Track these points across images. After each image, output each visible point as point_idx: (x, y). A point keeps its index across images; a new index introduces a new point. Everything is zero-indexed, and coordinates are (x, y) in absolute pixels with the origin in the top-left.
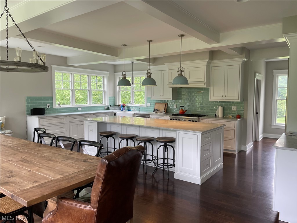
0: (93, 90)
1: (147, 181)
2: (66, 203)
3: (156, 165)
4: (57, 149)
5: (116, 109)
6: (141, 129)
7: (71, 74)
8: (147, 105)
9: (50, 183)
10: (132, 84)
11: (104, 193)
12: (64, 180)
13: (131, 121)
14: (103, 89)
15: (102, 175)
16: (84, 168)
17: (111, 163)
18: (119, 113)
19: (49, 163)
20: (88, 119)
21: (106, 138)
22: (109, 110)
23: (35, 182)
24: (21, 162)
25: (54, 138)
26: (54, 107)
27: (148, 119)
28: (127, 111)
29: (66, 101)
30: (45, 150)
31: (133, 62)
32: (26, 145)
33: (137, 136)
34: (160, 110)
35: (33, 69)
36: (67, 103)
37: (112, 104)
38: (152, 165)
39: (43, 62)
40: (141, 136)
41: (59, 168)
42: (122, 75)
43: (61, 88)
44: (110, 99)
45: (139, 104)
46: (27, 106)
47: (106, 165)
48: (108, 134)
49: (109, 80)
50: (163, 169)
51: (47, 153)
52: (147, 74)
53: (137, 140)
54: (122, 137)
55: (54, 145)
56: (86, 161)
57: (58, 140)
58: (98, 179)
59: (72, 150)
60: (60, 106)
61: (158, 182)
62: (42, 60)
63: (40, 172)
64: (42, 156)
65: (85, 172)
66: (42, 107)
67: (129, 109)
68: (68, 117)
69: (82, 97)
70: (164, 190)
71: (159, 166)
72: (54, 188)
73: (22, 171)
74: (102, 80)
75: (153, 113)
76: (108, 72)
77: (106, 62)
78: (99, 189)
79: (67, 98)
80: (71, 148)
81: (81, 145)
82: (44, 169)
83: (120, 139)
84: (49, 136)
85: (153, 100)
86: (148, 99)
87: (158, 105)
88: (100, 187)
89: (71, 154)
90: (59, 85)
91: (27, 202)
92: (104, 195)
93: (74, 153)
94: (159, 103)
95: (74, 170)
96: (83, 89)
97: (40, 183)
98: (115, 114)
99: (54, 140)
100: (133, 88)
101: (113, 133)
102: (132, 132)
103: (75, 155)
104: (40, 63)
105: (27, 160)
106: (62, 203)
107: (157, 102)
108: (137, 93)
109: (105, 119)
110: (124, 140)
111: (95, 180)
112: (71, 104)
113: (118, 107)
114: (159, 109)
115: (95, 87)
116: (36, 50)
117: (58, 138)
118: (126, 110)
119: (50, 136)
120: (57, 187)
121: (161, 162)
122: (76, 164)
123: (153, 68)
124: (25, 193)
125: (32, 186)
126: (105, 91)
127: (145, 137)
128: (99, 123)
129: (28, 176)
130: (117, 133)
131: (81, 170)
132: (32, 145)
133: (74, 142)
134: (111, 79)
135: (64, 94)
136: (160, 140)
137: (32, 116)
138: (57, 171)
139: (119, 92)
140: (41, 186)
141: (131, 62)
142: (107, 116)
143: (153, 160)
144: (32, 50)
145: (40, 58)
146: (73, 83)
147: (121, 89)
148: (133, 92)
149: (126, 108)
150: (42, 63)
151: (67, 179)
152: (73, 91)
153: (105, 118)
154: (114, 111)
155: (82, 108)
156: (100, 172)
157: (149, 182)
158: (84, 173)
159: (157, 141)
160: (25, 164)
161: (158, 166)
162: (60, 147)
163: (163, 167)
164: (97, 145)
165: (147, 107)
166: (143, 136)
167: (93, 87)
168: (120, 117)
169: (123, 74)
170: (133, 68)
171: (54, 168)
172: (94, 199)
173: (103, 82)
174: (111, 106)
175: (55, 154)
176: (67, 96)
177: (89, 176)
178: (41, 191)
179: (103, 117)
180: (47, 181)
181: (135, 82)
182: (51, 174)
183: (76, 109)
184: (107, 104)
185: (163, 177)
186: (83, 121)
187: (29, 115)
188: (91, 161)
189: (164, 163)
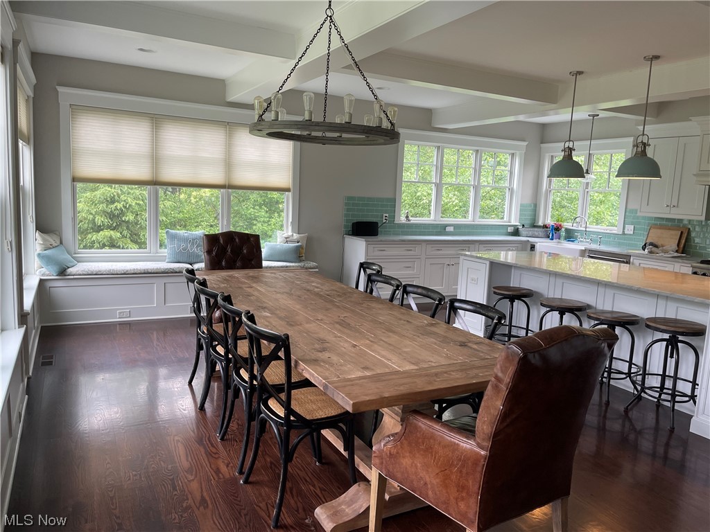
0: (485, 186)
1: (608, 424)
2: (423, 424)
3: (639, 388)
4: (404, 310)
5: (537, 234)
6: (601, 290)
7: (439, 147)
8: (624, 228)
9: (394, 377)
10: (587, 172)
11: (508, 421)
12: (420, 376)
13: (573, 266)
14: (507, 184)
15: (507, 378)
16: (461, 360)
17: (530, 356)
18: (543, 245)
19: (389, 337)
20: (467, 253)
21: (507, 302)
22: (519, 236)
23: (366, 368)
24: (337, 326)
25: (398, 287)
26: (396, 222)
27: (625, 267)
28: (565, 242)
29: (419, 210)
30: (380, 309)
31: (594, 116)
32: (345, 294)
33: (589, 307)
34: (663, 246)
35: (370, 138)
36: (422, 215)
37: (527, 222)
38: (626, 385)
39: (391, 122)
40: (600, 307)
41: (408, 350)
42: (564, 150)
43: (414, 180)
44: (523, 208)
45: (599, 227)
46: (346, 215)
47: (517, 360)
48: (515, 293)
49: (525, 163)
50: (658, 400)
51: (385, 315)
52: (636, 145)
53: (589, 317)
54: (550, 304)
55: (396, 302)
56: (466, 345)
57: (405, 292)
58: (496, 387)
59: (433, 316)
60: (409, 221)
61: (639, 433)
62: (389, 120)
63: (373, 351)
64: (376, 320)
65: (464, 368)
66: (374, 220)
67: (570, 236)
68: (424, 245)
69: (457, 201)
70: (654, 455)
71: (647, 391)
72: (402, 388)
73: (342, 344)
74: (508, 161)
75: (642, 252)
76: (525, 143)
77: (521, 118)
78: (495, 409)
79: (424, 201)
80: (431, 313)
81: (453, 309)
82: (379, 345)
83: (544, 310)
84: (387, 280)
85: (644, 218)
86: (627, 214)
87: (659, 231)
88: (499, 404)
89: (432, 325)
90: (408, 173)
91: (353, 404)
92: (507, 426)
93: (438, 324)
94: (661, 227)
95: (440, 358)
96: (461, 183)
97: (375, 373)
98: (533, 247)
99: (397, 292)
100: (587, 184)
101: (524, 291)
102: (576, 295)
103: (441, 328)
104: (386, 124)
105: (349, 324)
106: (415, 421)
107: (656, 224)
108: (598, 197)
109: (507, 257)
110: (554, 312)
111: (489, 387)
112: (432, 217)
113: (541, 229)
114: (659, 243)
115: (489, 179)
116: (380, 97)
117: (405, 287)
118: (562, 238)
119: (389, 281)
120: (407, 386)
121: (654, 382)
122: (443, 348)
123: (654, 130)
124: (349, 385)
125: (360, 374)
126: (512, 189)
127: (612, 312)
128: (495, 266)
129: (352, 355)
130: (535, 292)
131: (455, 362)
132: (355, 295)
133: (440, 300)
134: (532, 159)
135: (419, 194)
136: (658, 326)
137: (355, 238)
138: (405, 355)
139: (548, 192)
140: (376, 378)
141: (589, 115)
142: (512, 250)
143: (629, 374)
144: (372, 98)
145: (386, 114)
146: (440, 168)
147: (553, 185)
148: (586, 193)
149: (563, 233)
150: (389, 125)
151: (427, 375)
152: (439, 186)
153: (506, 255)
154: (531, 240)
155: (456, 226)
156: (502, 372)
157: (615, 426)
158: (462, 370)
159: (648, 326)
160: (346, 331)
161: (643, 390)
162: (409, 307)
163: (660, 396)
164: (490, 314)
165: (624, 233)
166: (608, 308)
167: (484, 179)
168: (546, 255)
169: (566, 146)
170: (595, 131)
171: (400, 349)
172: (483, 429)
173: (508, 168)
174: (523, 225)
175: (400, 319)
176: (425, 198)
177: (473, 378)
178: (378, 388)
179: (502, 252)
180: (387, 370)
181: (595, 168)
182: (395, 359)
183: (441, 229)
184: (515, 222)
185: (654, 421)
186: (457, 257)
187: (349, 235)
188: (475, 346)
189: (662, 387)
